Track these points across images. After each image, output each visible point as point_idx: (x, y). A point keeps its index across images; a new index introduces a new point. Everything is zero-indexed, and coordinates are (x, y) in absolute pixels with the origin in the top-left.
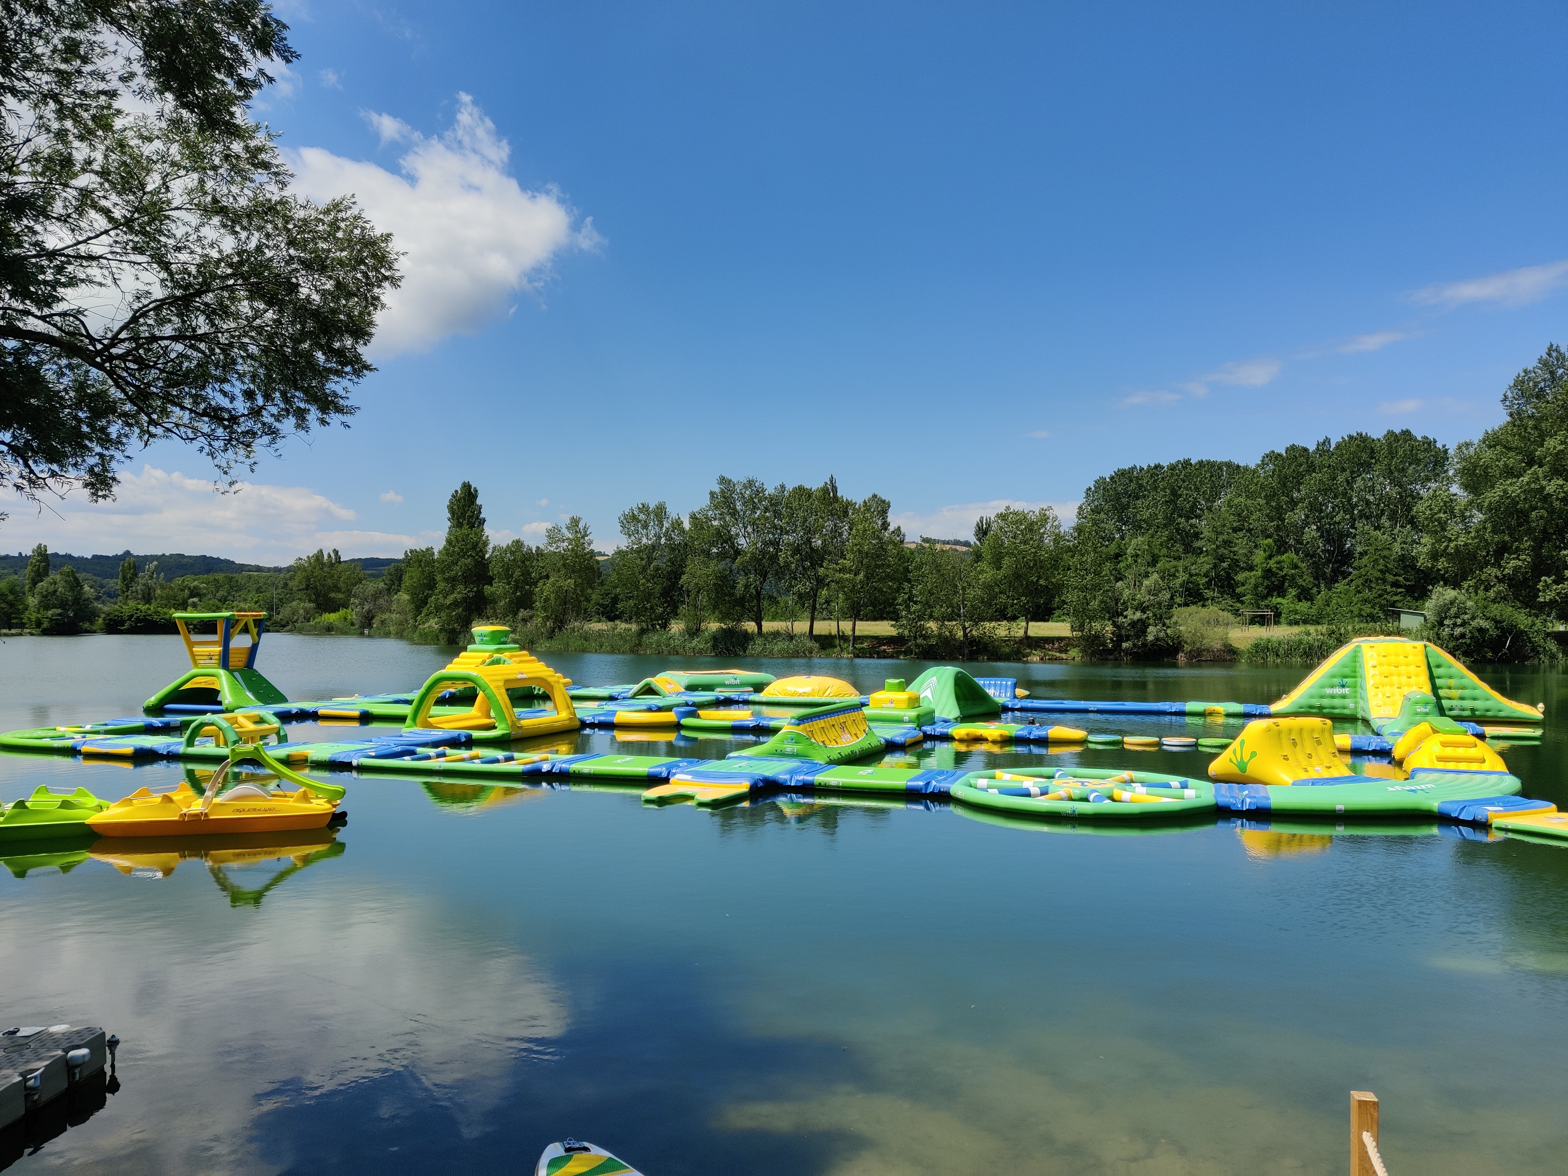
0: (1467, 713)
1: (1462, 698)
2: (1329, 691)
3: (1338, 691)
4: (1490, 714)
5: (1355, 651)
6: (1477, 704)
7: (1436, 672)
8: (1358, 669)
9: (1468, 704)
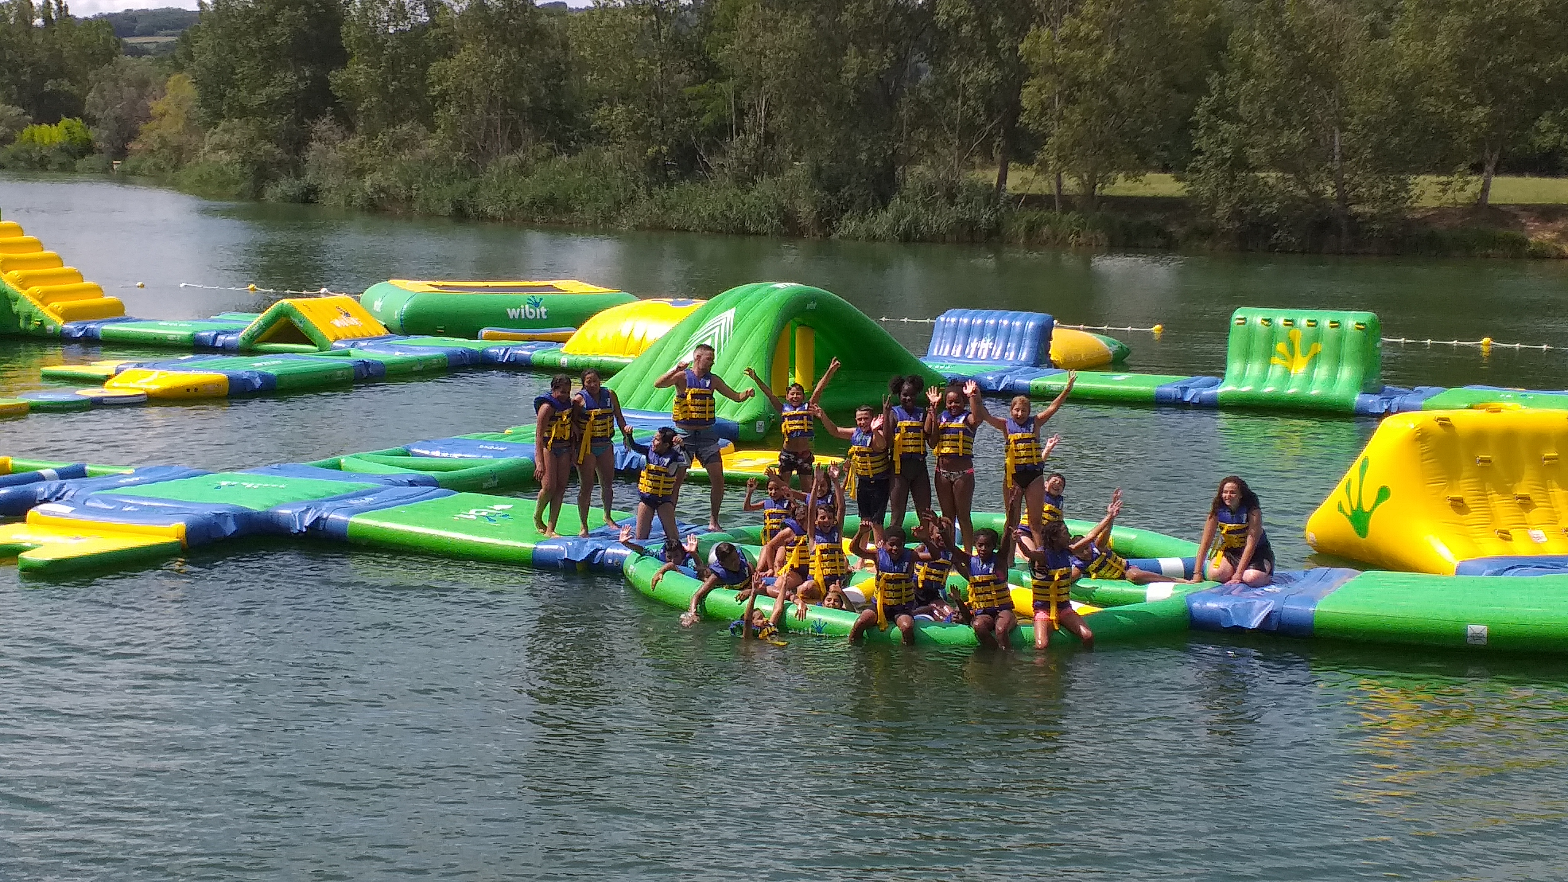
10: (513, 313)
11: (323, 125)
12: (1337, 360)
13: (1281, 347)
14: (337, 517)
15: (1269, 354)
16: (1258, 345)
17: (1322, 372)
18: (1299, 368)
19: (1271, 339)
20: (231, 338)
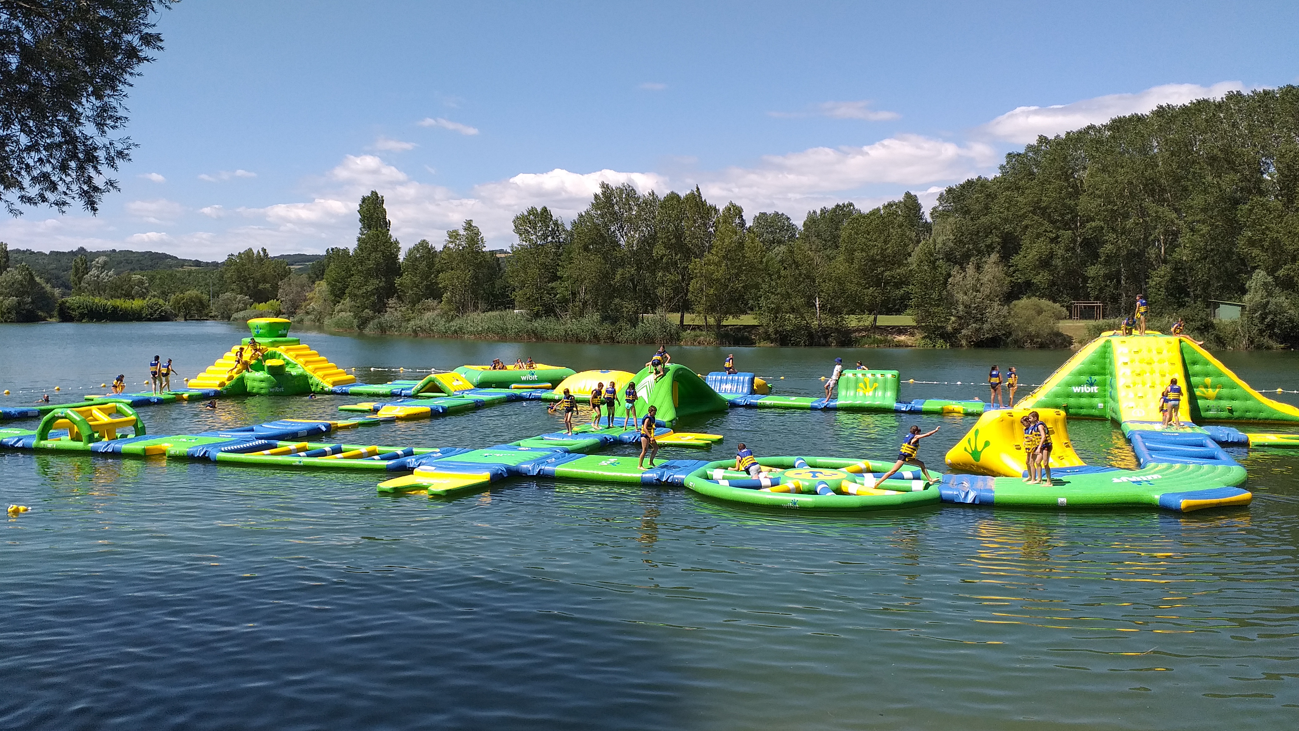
0: (1225, 414)
1: (1219, 398)
2: (1076, 389)
3: (1086, 389)
4: (1249, 415)
5: (1105, 346)
6: (1236, 404)
7: (1194, 369)
8: (1107, 366)
9: (1226, 404)
10: (523, 378)
11: (392, 302)
12: (885, 389)
13: (861, 385)
14: (548, 468)
15: (856, 388)
16: (852, 384)
17: (880, 393)
18: (870, 392)
19: (857, 381)
20: (408, 392)
